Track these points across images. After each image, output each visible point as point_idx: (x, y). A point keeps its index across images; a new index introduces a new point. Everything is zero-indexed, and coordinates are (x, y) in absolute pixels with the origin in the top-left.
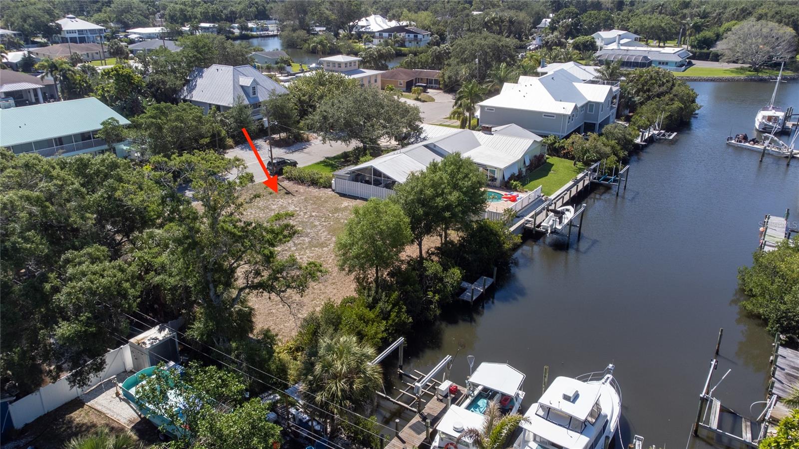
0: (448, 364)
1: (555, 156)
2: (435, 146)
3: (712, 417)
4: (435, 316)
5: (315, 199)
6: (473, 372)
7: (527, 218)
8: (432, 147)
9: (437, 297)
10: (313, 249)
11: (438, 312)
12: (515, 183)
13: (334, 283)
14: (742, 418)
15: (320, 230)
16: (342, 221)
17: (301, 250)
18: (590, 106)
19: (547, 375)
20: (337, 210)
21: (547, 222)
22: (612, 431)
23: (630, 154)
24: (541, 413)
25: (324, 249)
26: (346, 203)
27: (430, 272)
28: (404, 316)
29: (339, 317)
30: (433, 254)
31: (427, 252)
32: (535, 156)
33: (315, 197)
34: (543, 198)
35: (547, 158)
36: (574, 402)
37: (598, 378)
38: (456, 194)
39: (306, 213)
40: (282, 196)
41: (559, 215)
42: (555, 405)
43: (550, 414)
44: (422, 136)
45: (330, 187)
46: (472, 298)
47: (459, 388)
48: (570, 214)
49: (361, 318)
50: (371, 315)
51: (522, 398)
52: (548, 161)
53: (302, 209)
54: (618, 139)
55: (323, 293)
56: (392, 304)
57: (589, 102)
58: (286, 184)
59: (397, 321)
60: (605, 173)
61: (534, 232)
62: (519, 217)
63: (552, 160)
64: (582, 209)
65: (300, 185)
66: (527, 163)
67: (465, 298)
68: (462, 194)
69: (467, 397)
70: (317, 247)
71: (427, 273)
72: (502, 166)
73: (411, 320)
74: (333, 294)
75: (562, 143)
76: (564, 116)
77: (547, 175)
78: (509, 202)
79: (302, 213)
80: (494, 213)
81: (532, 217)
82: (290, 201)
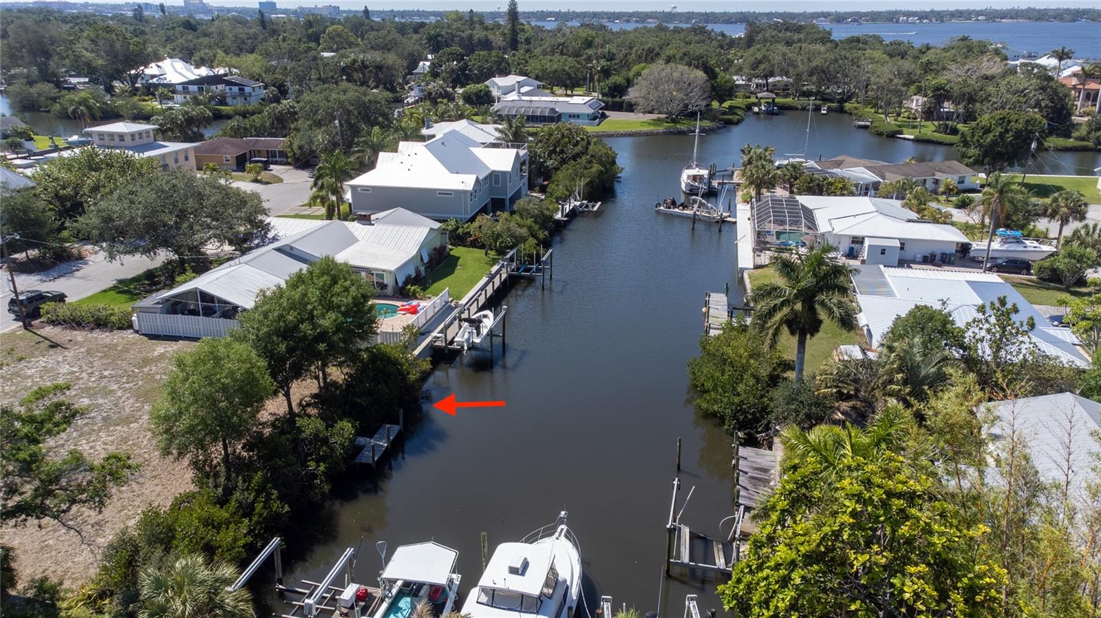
0: (350, 560)
1: (459, 245)
2: (292, 248)
3: (682, 549)
4: (323, 494)
5: (106, 349)
6: (386, 564)
7: (435, 334)
8: (289, 250)
9: (322, 467)
10: (112, 428)
11: (327, 488)
12: (413, 288)
13: (155, 477)
14: (712, 541)
15: (120, 397)
16: (158, 377)
17: (90, 434)
18: (495, 177)
19: (486, 545)
20: (146, 361)
21: (462, 336)
22: (575, 598)
23: (552, 234)
24: (484, 599)
25: (132, 425)
26: (161, 348)
27: (307, 433)
28: (276, 505)
29: (171, 529)
30: (308, 405)
31: (300, 404)
32: (435, 249)
33: (106, 346)
34: (453, 304)
35: (451, 250)
36: (523, 574)
37: (549, 533)
38: (332, 315)
39: (92, 373)
40: (45, 353)
41: (475, 324)
42: (500, 585)
43: (496, 598)
44: (270, 235)
45: (130, 326)
46: (373, 458)
47: (370, 590)
48: (489, 322)
49: (207, 522)
50: (225, 514)
51: (458, 583)
52: (452, 253)
53: (84, 368)
54: (535, 217)
55: (138, 496)
56: (256, 490)
57: (493, 171)
58: (49, 331)
59: (265, 514)
60: (525, 261)
61: (446, 352)
62: (423, 333)
63: (457, 251)
64: (503, 312)
65: (76, 330)
66: (426, 259)
67: (364, 460)
68: (340, 315)
69: (382, 600)
70: (118, 425)
71: (303, 435)
72: (392, 267)
73: (287, 508)
74: (156, 493)
75: (467, 228)
76: (465, 192)
77: (452, 272)
78: (408, 315)
79: (84, 375)
80: (389, 333)
81: (441, 332)
82: (60, 359)
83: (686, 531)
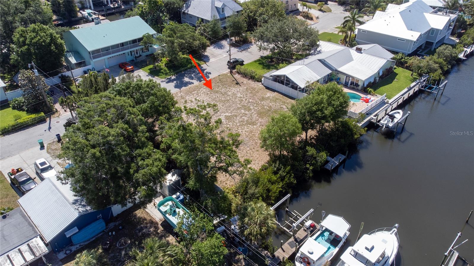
0: (311, 213)
1: (400, 67)
3: (451, 262)
4: (309, 177)
5: (252, 89)
6: (323, 219)
7: (372, 116)
8: (323, 61)
9: (311, 168)
10: (248, 125)
11: (311, 175)
12: (370, 89)
13: (258, 150)
15: (253, 113)
16: (265, 107)
17: (242, 126)
18: (433, 31)
19: (363, 227)
20: (263, 99)
21: (385, 122)
22: (390, 263)
23: (453, 66)
24: (353, 253)
25: (254, 126)
26: (269, 94)
28: (292, 180)
29: (258, 178)
30: (313, 138)
31: (310, 137)
32: (387, 69)
33: (252, 88)
34: (386, 101)
35: (395, 68)
36: (370, 251)
38: (330, 108)
39: (246, 99)
40: (234, 86)
41: (392, 118)
42: (360, 252)
43: (357, 255)
44: (318, 50)
45: (261, 81)
46: (331, 168)
47: (316, 224)
48: (399, 116)
49: (270, 181)
50: (274, 178)
51: (348, 235)
52: (395, 71)
53: (245, 96)
54: (446, 57)
55: (252, 156)
56: (287, 172)
57: (432, 28)
58: (237, 76)
59: (288, 182)
60: (431, 82)
61: (375, 125)
62: (368, 114)
63: (399, 70)
64: (407, 115)
65: (244, 78)
66: (381, 74)
67: (327, 168)
68: (333, 109)
69: (319, 230)
70: (250, 125)
71: (308, 153)
72: (364, 79)
73: (295, 182)
74: (256, 157)
75: (407, 59)
76: (411, 41)
77: (391, 83)
78: (364, 103)
79: (244, 99)
80: (353, 113)
81: (375, 116)
82: (238, 90)
83: (456, 255)
